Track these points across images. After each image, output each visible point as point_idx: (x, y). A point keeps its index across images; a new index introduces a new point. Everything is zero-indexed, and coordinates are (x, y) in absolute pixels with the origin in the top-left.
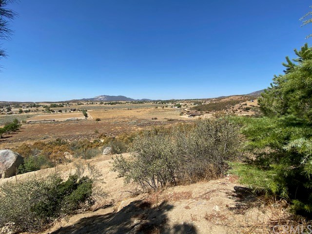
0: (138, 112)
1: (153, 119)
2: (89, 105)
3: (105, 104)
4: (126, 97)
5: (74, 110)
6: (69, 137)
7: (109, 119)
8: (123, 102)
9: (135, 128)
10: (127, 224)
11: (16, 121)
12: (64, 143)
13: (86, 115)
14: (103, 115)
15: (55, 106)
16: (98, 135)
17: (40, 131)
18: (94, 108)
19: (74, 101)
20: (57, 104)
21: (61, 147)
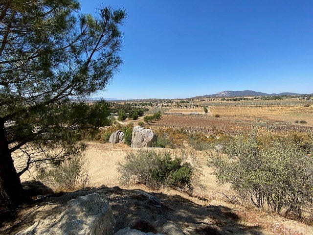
0: (271, 110)
1: (297, 122)
2: (210, 102)
3: (227, 100)
4: (255, 92)
5: (197, 106)
6: (190, 129)
7: (228, 116)
8: (249, 98)
9: (262, 131)
10: (199, 218)
11: (160, 112)
12: (185, 133)
13: (206, 111)
14: (223, 112)
15: (183, 102)
16: (215, 131)
17: (171, 121)
18: (215, 104)
19: (198, 98)
20: (185, 100)
21: (181, 135)
